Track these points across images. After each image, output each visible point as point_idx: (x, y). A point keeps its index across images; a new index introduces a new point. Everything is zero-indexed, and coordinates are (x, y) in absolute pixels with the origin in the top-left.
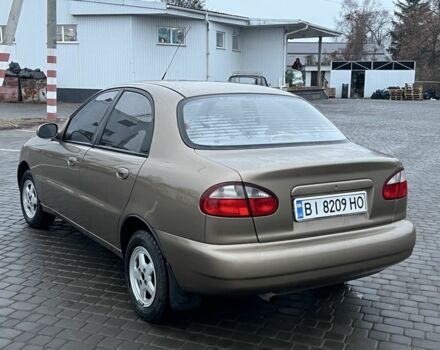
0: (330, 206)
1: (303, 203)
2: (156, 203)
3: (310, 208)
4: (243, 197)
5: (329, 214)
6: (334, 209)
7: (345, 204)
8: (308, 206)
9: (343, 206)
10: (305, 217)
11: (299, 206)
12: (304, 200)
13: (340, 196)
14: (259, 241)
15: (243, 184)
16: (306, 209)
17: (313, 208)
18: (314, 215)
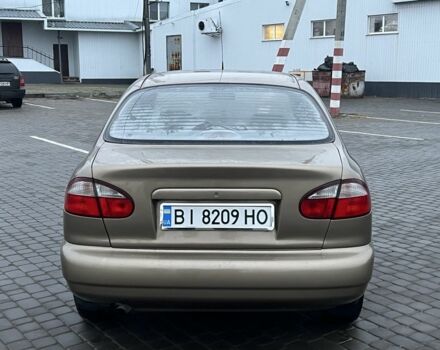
0: (212, 217)
1: (173, 209)
3: (182, 216)
4: (91, 194)
5: (210, 226)
6: (219, 220)
7: (237, 216)
8: (179, 213)
9: (232, 219)
10: (174, 226)
11: (168, 212)
12: (175, 206)
13: (230, 207)
14: (111, 246)
15: (94, 181)
16: (176, 216)
17: (187, 216)
18: (187, 224)
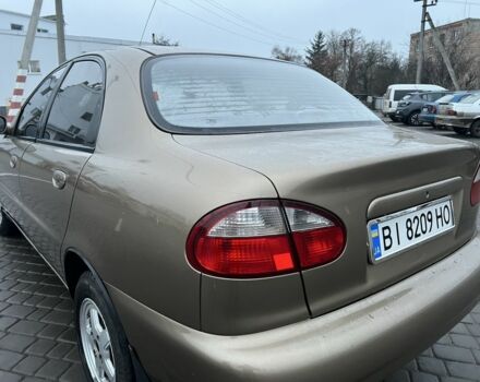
0: (414, 228)
1: (381, 226)
2: (120, 221)
3: (389, 237)
4: (281, 231)
5: (414, 241)
6: (419, 231)
7: (430, 220)
8: (387, 232)
9: (429, 224)
10: (384, 254)
11: (375, 233)
12: (382, 221)
15: (281, 202)
16: (385, 238)
18: (395, 247)
